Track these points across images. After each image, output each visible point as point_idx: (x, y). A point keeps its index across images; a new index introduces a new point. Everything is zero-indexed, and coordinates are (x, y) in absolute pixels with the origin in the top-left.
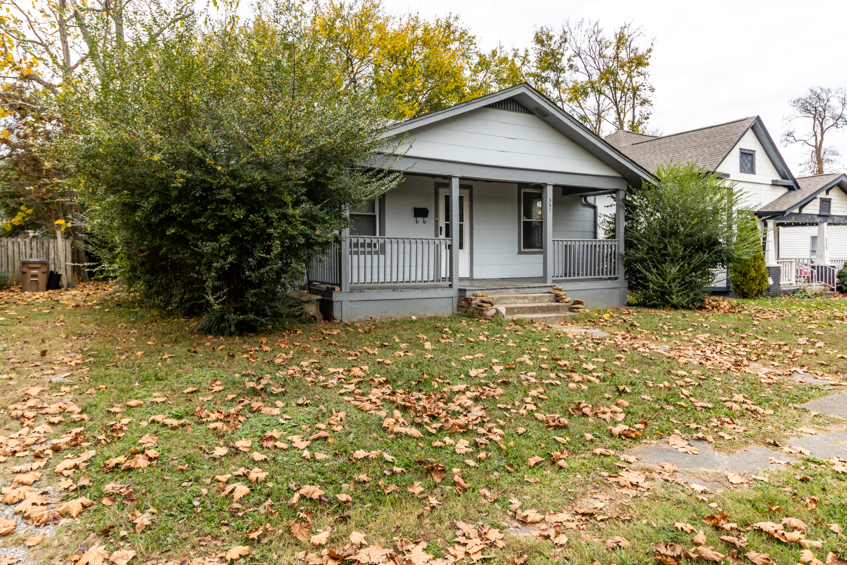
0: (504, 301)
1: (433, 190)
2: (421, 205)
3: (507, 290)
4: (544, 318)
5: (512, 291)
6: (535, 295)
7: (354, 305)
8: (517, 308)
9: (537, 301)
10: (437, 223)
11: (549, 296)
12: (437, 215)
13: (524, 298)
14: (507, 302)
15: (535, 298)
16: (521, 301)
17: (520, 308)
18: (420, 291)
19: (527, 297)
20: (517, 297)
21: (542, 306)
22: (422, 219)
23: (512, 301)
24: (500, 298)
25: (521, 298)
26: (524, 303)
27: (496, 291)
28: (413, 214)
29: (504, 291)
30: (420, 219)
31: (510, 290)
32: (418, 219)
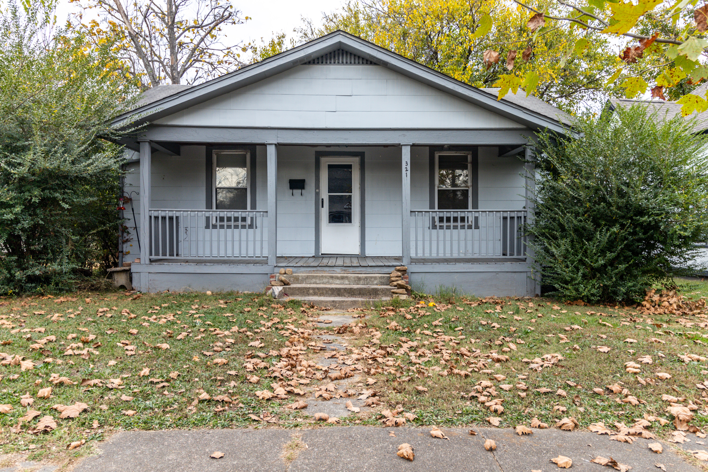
0: (314, 280)
1: (314, 160)
2: (297, 175)
3: (331, 269)
4: (333, 301)
5: (338, 270)
6: (360, 275)
7: (152, 277)
8: (313, 289)
9: (361, 282)
10: (317, 194)
11: (381, 278)
12: (317, 186)
13: (342, 278)
14: (318, 282)
15: (359, 279)
16: (338, 281)
17: (318, 289)
18: (227, 265)
19: (347, 277)
20: (332, 277)
21: (351, 289)
22: (299, 191)
23: (325, 280)
24: (307, 277)
25: (337, 278)
26: (343, 284)
27: (315, 269)
28: (288, 185)
29: (327, 269)
30: (297, 192)
31: (335, 269)
32: (295, 191)
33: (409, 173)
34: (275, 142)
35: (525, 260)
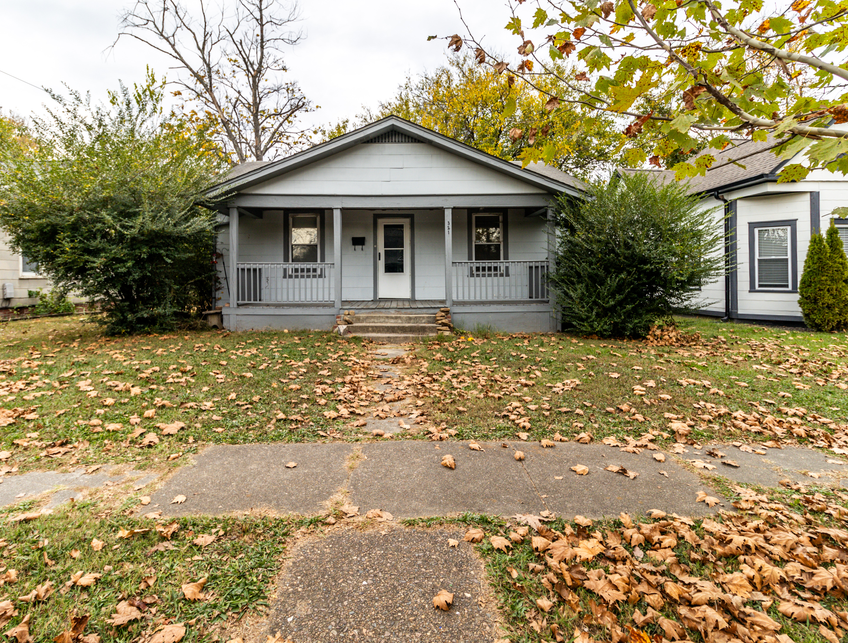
1: (372, 221)
2: (359, 234)
3: (387, 310)
4: (388, 337)
5: (392, 311)
6: (410, 315)
7: (239, 318)
8: (372, 327)
10: (375, 249)
11: (428, 317)
12: (375, 242)
14: (376, 321)
15: (410, 318)
16: (392, 321)
17: (376, 327)
19: (400, 317)
20: (387, 317)
22: (360, 247)
23: (382, 320)
25: (392, 318)
28: (351, 242)
29: (383, 311)
31: (390, 310)
32: (356, 247)
33: (451, 230)
34: (340, 207)
35: (548, 302)
